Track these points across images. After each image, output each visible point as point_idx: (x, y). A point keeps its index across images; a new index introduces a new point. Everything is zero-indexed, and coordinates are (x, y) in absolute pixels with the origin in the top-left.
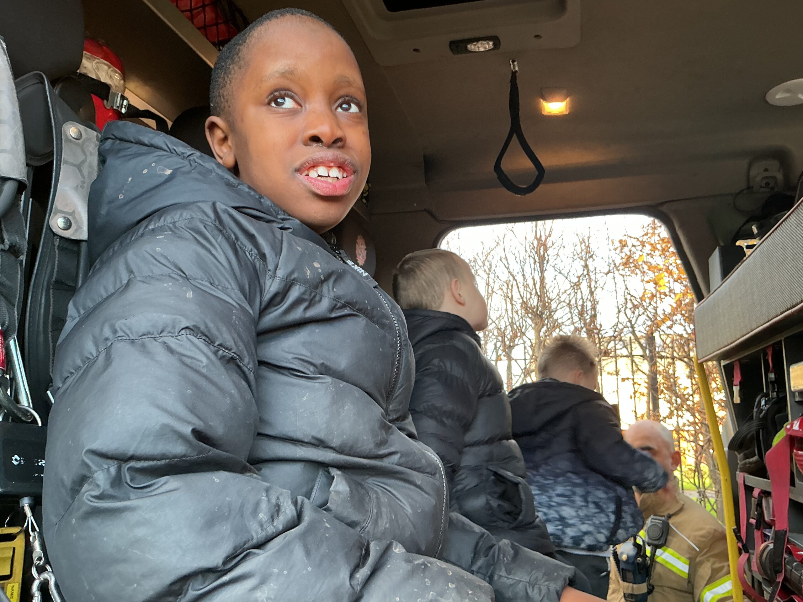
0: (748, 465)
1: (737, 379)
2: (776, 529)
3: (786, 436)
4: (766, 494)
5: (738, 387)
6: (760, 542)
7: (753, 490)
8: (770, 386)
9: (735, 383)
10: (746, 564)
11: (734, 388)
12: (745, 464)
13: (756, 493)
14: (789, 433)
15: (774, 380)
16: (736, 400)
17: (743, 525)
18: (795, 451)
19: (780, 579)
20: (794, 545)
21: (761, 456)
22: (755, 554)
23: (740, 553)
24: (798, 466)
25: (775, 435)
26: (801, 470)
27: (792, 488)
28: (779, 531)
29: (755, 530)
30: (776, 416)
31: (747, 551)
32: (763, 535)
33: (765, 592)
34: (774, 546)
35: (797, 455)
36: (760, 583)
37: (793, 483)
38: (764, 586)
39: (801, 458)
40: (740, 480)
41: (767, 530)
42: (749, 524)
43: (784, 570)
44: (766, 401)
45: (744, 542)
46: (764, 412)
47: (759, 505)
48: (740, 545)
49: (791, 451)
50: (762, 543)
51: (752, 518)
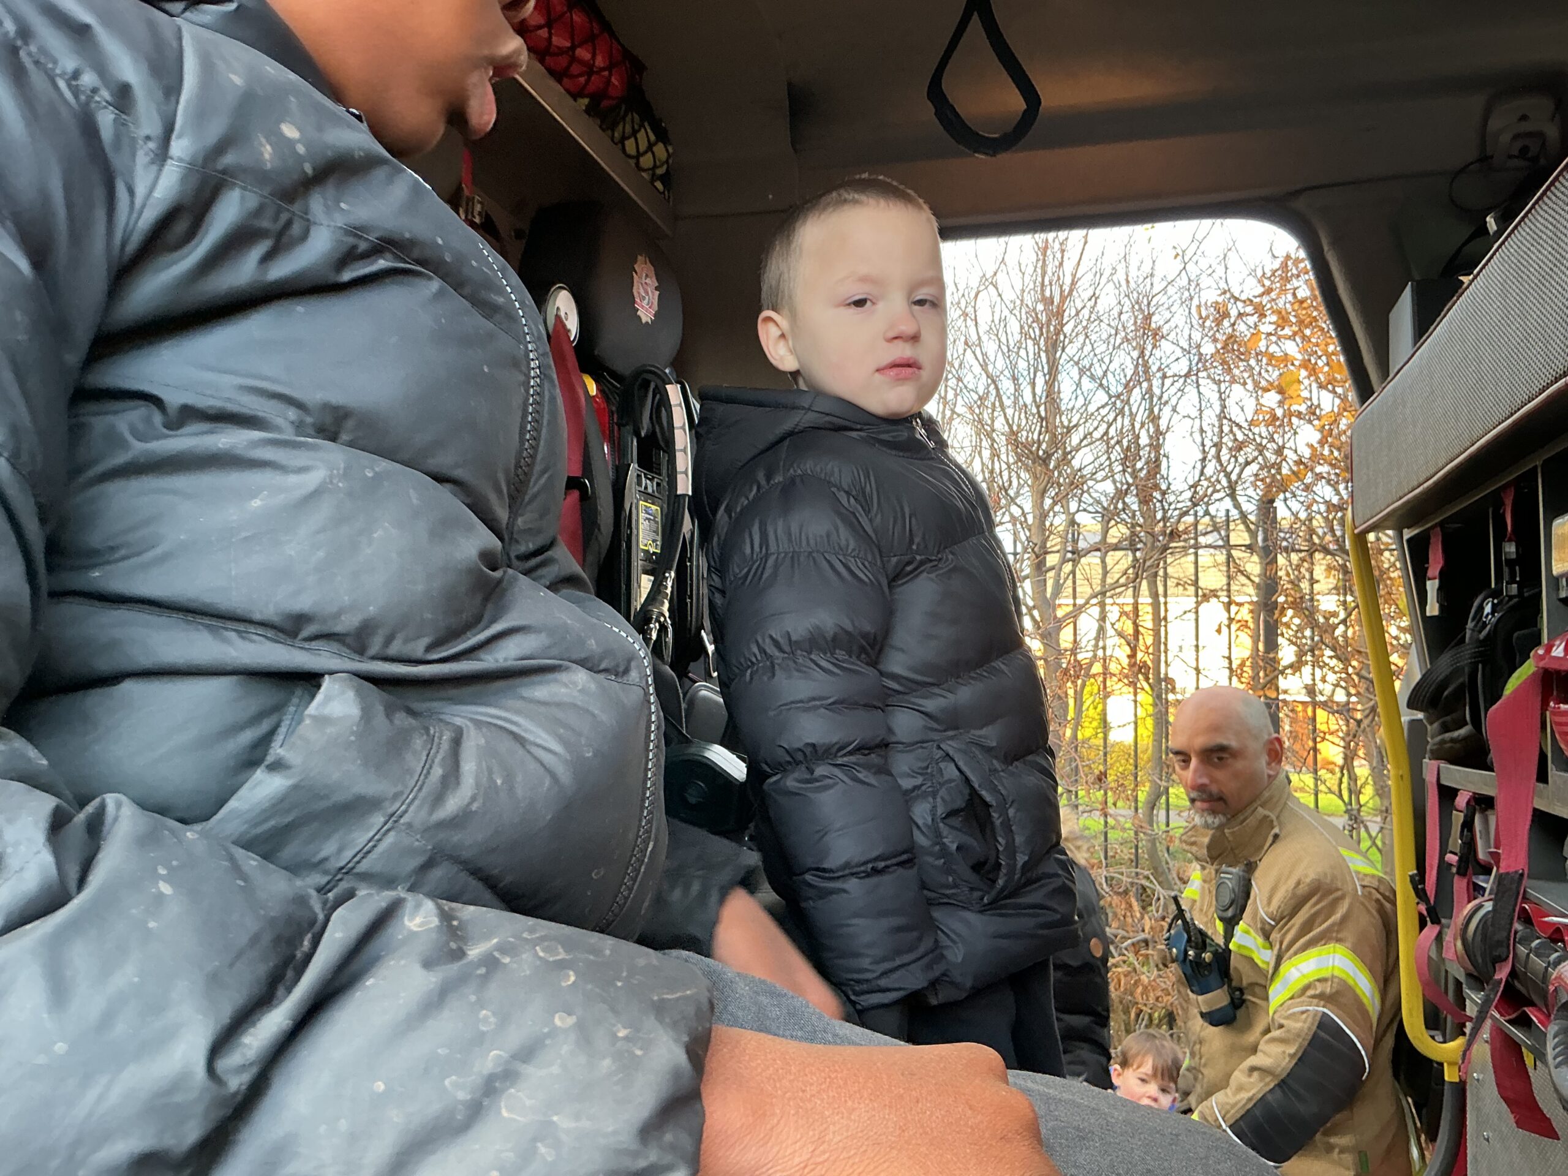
0: (1448, 745)
1: (1435, 564)
2: (1501, 871)
3: (1534, 674)
4: (1483, 803)
5: (1437, 582)
6: (1466, 899)
7: (1456, 795)
8: (1506, 570)
9: (1430, 574)
10: (1434, 947)
11: (1429, 583)
12: (1443, 742)
13: (1461, 801)
14: (1542, 664)
15: (1514, 556)
16: (1432, 610)
17: (1431, 867)
18: (1552, 704)
19: (1502, 974)
20: (1537, 903)
21: (1477, 722)
22: (1452, 926)
23: (1422, 925)
24: (1557, 736)
25: (1510, 676)
26: (1563, 746)
27: (1541, 785)
28: (1508, 873)
29: (1456, 877)
30: (1515, 635)
31: (1436, 921)
32: (1471, 887)
33: (1468, 1002)
34: (1494, 906)
35: (1557, 713)
36: (1458, 984)
37: (1543, 776)
38: (1467, 991)
39: (1564, 719)
40: (1430, 777)
41: (1482, 877)
42: (1443, 866)
43: (1511, 956)
44: (1493, 605)
45: (1432, 902)
46: (1489, 627)
47: (1468, 825)
48: (1423, 908)
49: (1545, 706)
50: (1469, 902)
51: (1452, 852)
